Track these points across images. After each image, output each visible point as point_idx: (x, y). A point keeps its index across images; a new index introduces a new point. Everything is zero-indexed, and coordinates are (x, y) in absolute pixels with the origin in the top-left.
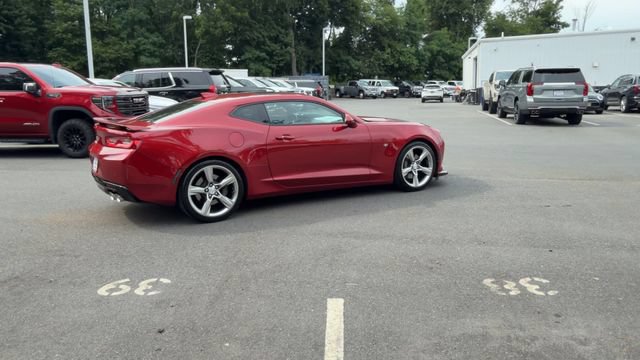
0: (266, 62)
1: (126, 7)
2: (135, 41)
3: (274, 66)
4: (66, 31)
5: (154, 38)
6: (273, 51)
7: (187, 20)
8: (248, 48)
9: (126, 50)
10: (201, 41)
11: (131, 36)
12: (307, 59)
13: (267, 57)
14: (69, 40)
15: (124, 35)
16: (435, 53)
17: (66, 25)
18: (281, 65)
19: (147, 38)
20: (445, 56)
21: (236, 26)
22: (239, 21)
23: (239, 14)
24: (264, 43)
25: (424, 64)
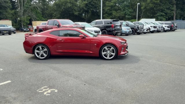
0: (164, 16)
1: (124, 2)
2: (125, 11)
3: (167, 17)
4: (108, 10)
5: (130, 10)
6: (167, 13)
7: (138, 5)
8: (158, 12)
9: (122, 14)
10: (143, 11)
11: (124, 10)
12: (180, 15)
13: (165, 15)
14: (109, 12)
15: (122, 10)
17: (108, 8)
18: (170, 17)
19: (128, 10)
21: (155, 5)
22: (156, 4)
23: (156, 1)
24: (164, 10)
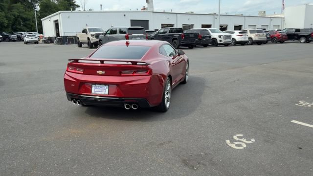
16: (16, 16)
20: (22, 18)
25: (11, 22)
